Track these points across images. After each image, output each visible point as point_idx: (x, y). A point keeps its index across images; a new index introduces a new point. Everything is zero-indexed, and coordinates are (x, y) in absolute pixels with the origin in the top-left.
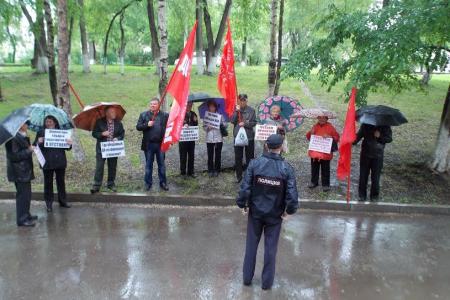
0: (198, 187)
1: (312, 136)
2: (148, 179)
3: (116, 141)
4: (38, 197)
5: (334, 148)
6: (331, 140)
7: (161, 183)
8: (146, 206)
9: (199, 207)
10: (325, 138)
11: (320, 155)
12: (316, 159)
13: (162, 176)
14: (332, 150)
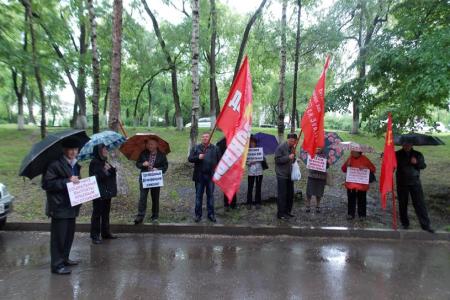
0: (241, 218)
1: (349, 169)
2: (198, 211)
3: (156, 171)
4: (83, 228)
5: (372, 178)
6: (368, 171)
7: (209, 215)
8: (196, 236)
9: (250, 237)
10: (361, 169)
11: (356, 186)
12: (354, 190)
13: (210, 208)
14: (370, 181)
